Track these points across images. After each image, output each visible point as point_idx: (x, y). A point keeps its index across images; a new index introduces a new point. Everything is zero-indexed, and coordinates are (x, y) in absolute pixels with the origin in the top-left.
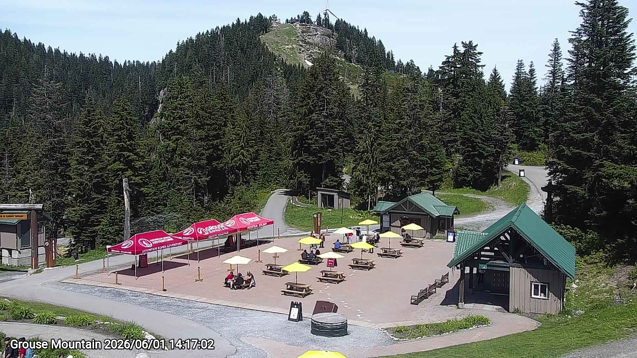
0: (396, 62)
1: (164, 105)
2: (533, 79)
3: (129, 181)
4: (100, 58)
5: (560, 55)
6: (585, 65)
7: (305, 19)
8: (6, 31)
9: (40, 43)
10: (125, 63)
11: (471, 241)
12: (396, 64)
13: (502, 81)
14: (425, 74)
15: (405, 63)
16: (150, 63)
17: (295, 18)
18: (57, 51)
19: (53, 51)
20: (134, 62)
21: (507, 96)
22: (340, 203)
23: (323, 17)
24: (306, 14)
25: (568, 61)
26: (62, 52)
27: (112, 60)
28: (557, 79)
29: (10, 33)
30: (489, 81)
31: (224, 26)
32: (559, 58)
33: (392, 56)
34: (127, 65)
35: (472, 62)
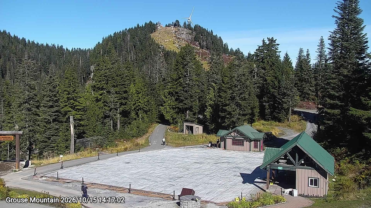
0: (230, 49)
1: (95, 74)
2: (308, 59)
3: (74, 118)
4: (58, 46)
5: (324, 46)
6: (338, 52)
7: (176, 24)
8: (4, 31)
9: (23, 38)
10: (72, 49)
11: (274, 153)
12: (229, 50)
13: (291, 60)
14: (246, 56)
15: (234, 50)
16: (87, 49)
17: (171, 24)
18: (33, 42)
19: (31, 42)
20: (77, 48)
21: (294, 69)
22: (196, 131)
23: (187, 23)
24: (177, 21)
25: (329, 50)
26: (36, 43)
27: (65, 47)
28: (323, 59)
29: (6, 32)
30: (283, 60)
31: (130, 28)
32: (324, 47)
33: (227, 46)
34: (74, 50)
35: (273, 49)
